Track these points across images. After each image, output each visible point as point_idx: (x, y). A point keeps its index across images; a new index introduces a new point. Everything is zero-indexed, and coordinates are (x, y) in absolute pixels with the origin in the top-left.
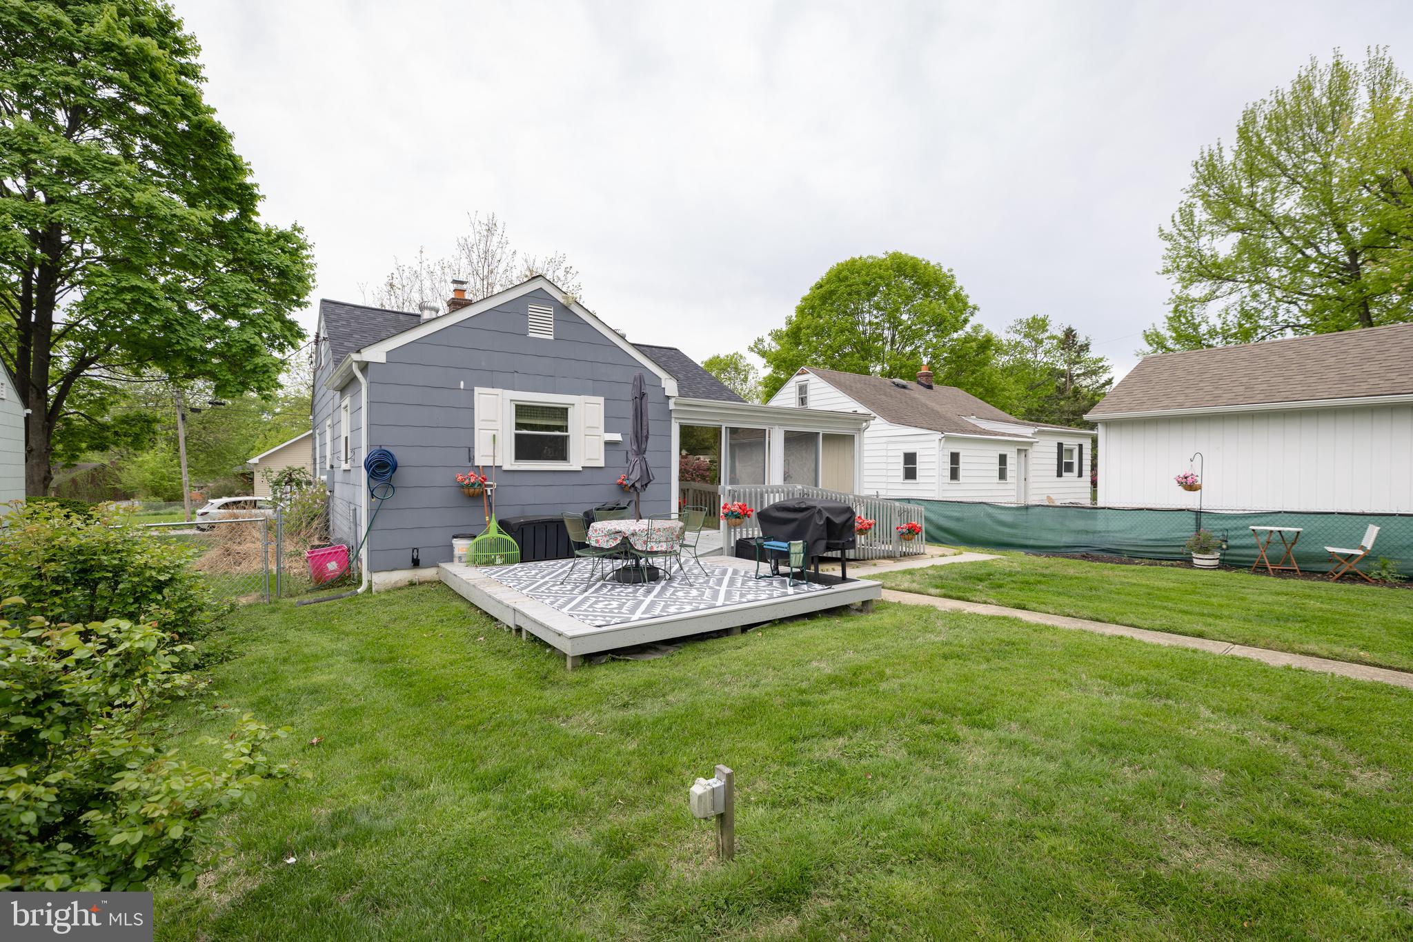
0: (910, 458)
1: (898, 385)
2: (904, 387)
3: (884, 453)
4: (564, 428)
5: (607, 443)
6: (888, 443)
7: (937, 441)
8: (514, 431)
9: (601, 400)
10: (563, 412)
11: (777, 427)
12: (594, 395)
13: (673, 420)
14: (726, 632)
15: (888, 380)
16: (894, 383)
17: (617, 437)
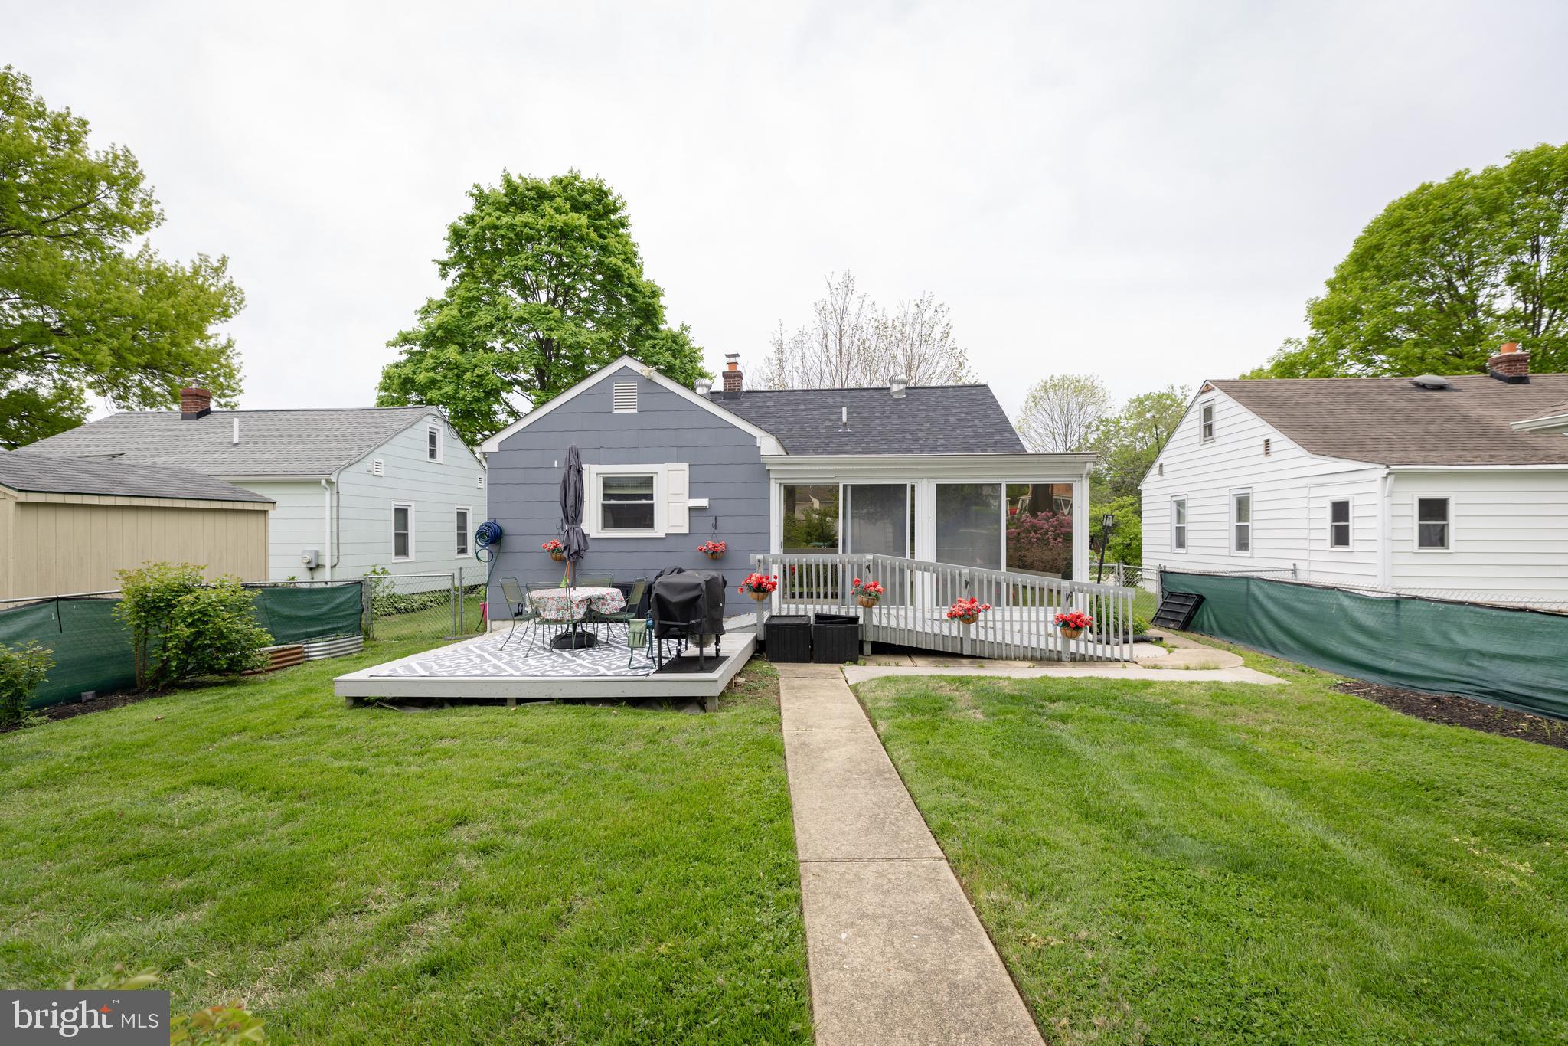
0: (1340, 510)
1: (1423, 387)
2: (1441, 388)
3: (1303, 503)
4: (650, 497)
5: (691, 509)
6: (1311, 486)
7: (1379, 480)
8: (601, 501)
9: (685, 466)
10: (648, 482)
11: (925, 481)
12: (678, 461)
13: (772, 482)
14: (501, 702)
15: (1406, 381)
16: (1417, 384)
17: (703, 502)
